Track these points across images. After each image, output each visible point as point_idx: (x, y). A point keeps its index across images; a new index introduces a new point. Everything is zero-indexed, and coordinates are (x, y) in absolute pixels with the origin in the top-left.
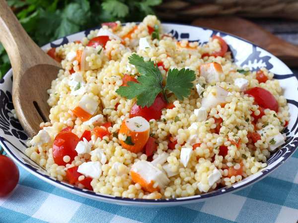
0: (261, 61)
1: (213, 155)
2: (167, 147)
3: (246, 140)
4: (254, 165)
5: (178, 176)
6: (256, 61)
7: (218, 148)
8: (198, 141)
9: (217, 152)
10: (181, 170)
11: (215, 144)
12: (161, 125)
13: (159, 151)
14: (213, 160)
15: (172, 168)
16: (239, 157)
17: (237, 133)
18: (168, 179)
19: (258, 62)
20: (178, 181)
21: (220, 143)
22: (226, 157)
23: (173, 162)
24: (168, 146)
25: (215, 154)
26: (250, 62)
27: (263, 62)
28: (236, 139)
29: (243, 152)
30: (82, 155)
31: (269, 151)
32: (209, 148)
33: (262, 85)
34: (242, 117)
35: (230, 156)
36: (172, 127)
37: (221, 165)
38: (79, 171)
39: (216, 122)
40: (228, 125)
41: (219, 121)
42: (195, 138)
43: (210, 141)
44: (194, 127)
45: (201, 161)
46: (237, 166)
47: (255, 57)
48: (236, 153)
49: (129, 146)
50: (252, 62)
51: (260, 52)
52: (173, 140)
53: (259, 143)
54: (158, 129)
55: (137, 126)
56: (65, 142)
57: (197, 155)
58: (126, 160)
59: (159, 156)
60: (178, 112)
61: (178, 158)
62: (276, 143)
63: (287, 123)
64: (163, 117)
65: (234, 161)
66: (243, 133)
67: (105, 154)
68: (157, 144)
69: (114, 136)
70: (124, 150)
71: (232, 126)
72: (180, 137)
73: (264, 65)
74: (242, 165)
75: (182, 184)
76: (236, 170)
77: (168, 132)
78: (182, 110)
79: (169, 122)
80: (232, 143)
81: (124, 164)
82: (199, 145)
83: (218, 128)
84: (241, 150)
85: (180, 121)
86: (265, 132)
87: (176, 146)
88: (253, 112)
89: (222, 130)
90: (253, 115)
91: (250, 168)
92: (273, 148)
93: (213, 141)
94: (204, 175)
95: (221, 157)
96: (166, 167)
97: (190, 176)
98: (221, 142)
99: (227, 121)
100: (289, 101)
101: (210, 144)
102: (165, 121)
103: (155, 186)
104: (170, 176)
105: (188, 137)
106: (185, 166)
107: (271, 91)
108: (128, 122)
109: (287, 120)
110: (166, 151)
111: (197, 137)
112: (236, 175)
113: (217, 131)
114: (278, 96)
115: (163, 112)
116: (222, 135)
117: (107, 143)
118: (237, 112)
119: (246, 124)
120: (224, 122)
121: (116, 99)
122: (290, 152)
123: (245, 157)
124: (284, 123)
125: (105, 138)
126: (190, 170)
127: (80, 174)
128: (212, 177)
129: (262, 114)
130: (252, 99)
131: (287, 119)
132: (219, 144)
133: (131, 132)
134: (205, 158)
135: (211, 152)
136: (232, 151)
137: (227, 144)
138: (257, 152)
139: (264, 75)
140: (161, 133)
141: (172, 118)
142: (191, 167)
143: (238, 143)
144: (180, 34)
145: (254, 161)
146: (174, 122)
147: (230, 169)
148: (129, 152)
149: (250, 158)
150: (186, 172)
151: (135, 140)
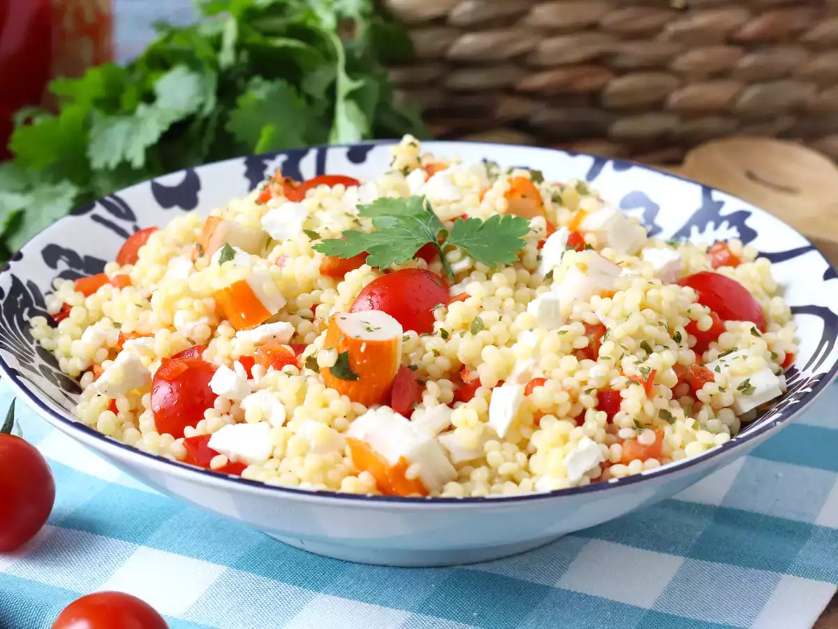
0: (725, 224)
1: (580, 410)
2: (450, 395)
3: (673, 377)
4: (695, 439)
5: (480, 461)
6: (711, 225)
7: (594, 392)
8: (538, 375)
9: (589, 401)
10: (490, 444)
11: (584, 383)
13: (428, 400)
14: (580, 420)
15: (462, 441)
16: (652, 420)
17: (645, 359)
18: (452, 469)
19: (716, 228)
20: (480, 474)
21: (600, 378)
22: (618, 417)
23: (466, 424)
24: (455, 392)
25: (584, 411)
26: (694, 230)
27: (730, 227)
28: (642, 370)
29: (663, 404)
31: (738, 416)
32: (569, 391)
33: (726, 271)
34: (661, 324)
35: (627, 414)
36: (462, 347)
37: (601, 434)
38: (211, 445)
39: (587, 334)
40: (620, 341)
41: (600, 330)
42: (530, 368)
43: (571, 375)
44: (526, 341)
45: (544, 422)
46: (647, 437)
47: (708, 215)
48: (642, 408)
49: (344, 383)
50: (702, 230)
51: (721, 204)
52: (468, 378)
53: (706, 391)
54: (425, 352)
55: (368, 329)
57: (535, 410)
58: (334, 416)
59: (431, 411)
60: (481, 308)
61: (484, 417)
62: (756, 392)
63: (789, 357)
64: (438, 326)
65: (638, 425)
66: (663, 360)
67: (282, 403)
68: (422, 385)
70: (332, 392)
71: (632, 343)
73: (734, 232)
74: (660, 436)
75: (491, 482)
76: (644, 446)
77: (455, 360)
79: (455, 337)
80: (633, 380)
81: (330, 426)
82: (541, 382)
83: (594, 346)
84: (656, 399)
85: (487, 329)
86: (726, 366)
87: (477, 392)
88: (694, 322)
89: (605, 349)
90: (692, 328)
91: (682, 447)
92: (747, 406)
93: (580, 376)
94: (557, 452)
95: (603, 415)
96: (447, 438)
97: (515, 459)
99: (617, 330)
100: (795, 310)
101: (572, 382)
102: (445, 335)
104: (458, 458)
105: (509, 370)
106: (501, 435)
107: (745, 285)
108: (343, 319)
109: (791, 351)
110: (451, 406)
111: (536, 365)
112: (643, 460)
113: (590, 353)
114: (767, 298)
115: (437, 313)
116: (606, 361)
118: (648, 312)
119: (673, 344)
120: (609, 333)
123: (667, 417)
124: (782, 358)
126: (515, 448)
127: (214, 453)
128: (578, 457)
129: (719, 329)
130: (690, 292)
131: (791, 349)
132: (594, 384)
133: (347, 341)
134: (558, 418)
135: (574, 401)
136: (633, 400)
137: (617, 383)
138: (705, 413)
139: (730, 252)
140: (434, 363)
141: (465, 326)
142: (517, 439)
143: (649, 383)
145: (695, 427)
146: (469, 334)
147: (626, 443)
148: (346, 399)
149: (684, 421)
150: (504, 452)
151: (358, 363)
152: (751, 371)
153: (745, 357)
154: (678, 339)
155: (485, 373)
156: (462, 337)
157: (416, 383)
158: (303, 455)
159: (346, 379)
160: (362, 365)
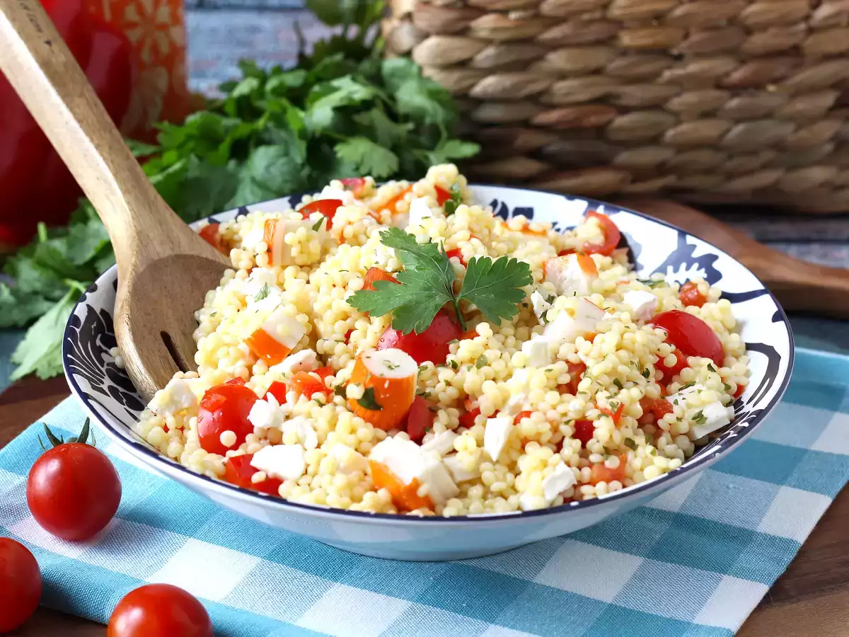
0: (696, 265)
1: (560, 439)
2: (456, 422)
3: (638, 410)
4: (652, 463)
5: (476, 480)
6: (684, 265)
7: (572, 423)
8: (526, 408)
9: (567, 430)
10: (485, 466)
11: (565, 415)
12: (445, 373)
13: (437, 426)
14: (559, 447)
15: (464, 462)
16: (618, 446)
17: (616, 394)
18: (455, 487)
19: (688, 268)
20: (476, 491)
21: (575, 411)
22: (590, 444)
23: (466, 448)
24: (460, 419)
25: (564, 437)
26: (670, 269)
27: (699, 269)
28: (612, 405)
29: (629, 433)
30: (262, 429)
31: (692, 441)
32: (551, 422)
33: (692, 310)
34: (632, 363)
35: (598, 441)
36: (469, 379)
37: (575, 459)
38: (253, 463)
39: (569, 371)
40: (597, 378)
41: (578, 369)
42: (521, 401)
43: (554, 408)
44: (520, 377)
45: (528, 448)
46: (612, 463)
47: (682, 257)
48: (611, 436)
49: (369, 413)
50: (676, 270)
51: (694, 247)
52: (471, 407)
53: (666, 420)
54: (439, 382)
55: (390, 367)
56: (226, 402)
57: (523, 437)
58: (360, 442)
59: (438, 437)
60: (486, 346)
61: (480, 444)
62: (707, 422)
63: (741, 389)
64: (450, 358)
65: (607, 451)
66: (631, 396)
67: (315, 429)
68: (433, 413)
69: (337, 393)
70: (358, 421)
71: (607, 380)
72: (487, 398)
73: (703, 273)
74: (624, 461)
75: (484, 497)
76: (609, 469)
77: (461, 391)
78: (495, 343)
79: (464, 368)
80: (604, 413)
81: (356, 450)
82: (528, 414)
83: (574, 382)
84: (623, 429)
85: (490, 365)
86: (684, 399)
87: (477, 420)
88: (662, 359)
89: (584, 385)
90: (660, 365)
91: (642, 470)
92: (700, 433)
93: (561, 409)
94: (537, 476)
95: (578, 443)
96: (451, 461)
97: (504, 479)
98: (579, 411)
99: (595, 369)
100: (749, 347)
101: (552, 415)
102: (455, 367)
103: (422, 491)
104: (459, 478)
105: (505, 401)
106: (494, 459)
107: (709, 323)
108: (368, 357)
109: (742, 383)
110: (455, 431)
111: (526, 398)
112: (608, 481)
113: (571, 389)
114: (727, 333)
115: (452, 347)
116: (583, 395)
117: (321, 405)
118: (622, 353)
119: (642, 380)
120: (589, 371)
121: (348, 321)
122: (735, 435)
123: (631, 444)
124: (734, 388)
125: (318, 396)
126: (505, 469)
127: (256, 470)
128: (554, 480)
129: (682, 365)
130: (661, 332)
131: (743, 381)
132: (573, 416)
133: (373, 379)
134: (541, 444)
135: (555, 430)
136: (603, 430)
137: (592, 414)
138: (663, 440)
139: (698, 291)
140: (445, 392)
141: (472, 361)
142: (508, 461)
143: (617, 415)
144: (511, 209)
145: (653, 453)
146: (474, 368)
147: (595, 468)
148: (370, 425)
149: (644, 448)
150: (496, 473)
151: (382, 396)
152: (704, 404)
153: (700, 391)
154: (646, 374)
155: (484, 403)
156: (469, 370)
157: (428, 410)
158: (333, 474)
159: (371, 409)
160: (385, 398)
